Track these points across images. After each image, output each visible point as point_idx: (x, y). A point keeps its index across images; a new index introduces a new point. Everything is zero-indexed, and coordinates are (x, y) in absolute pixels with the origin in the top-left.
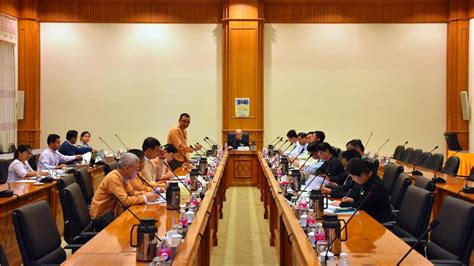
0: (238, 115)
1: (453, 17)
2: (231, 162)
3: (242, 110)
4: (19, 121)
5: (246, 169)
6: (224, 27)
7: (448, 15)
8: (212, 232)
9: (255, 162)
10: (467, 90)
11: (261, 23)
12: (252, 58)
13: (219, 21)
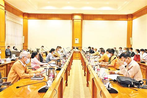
0: (76, 43)
1: (129, 19)
2: (74, 54)
3: (77, 42)
4: (23, 43)
5: (78, 55)
6: (73, 21)
7: (128, 19)
8: (68, 72)
9: (80, 54)
10: (132, 37)
11: (82, 20)
12: (79, 29)
13: (72, 19)
